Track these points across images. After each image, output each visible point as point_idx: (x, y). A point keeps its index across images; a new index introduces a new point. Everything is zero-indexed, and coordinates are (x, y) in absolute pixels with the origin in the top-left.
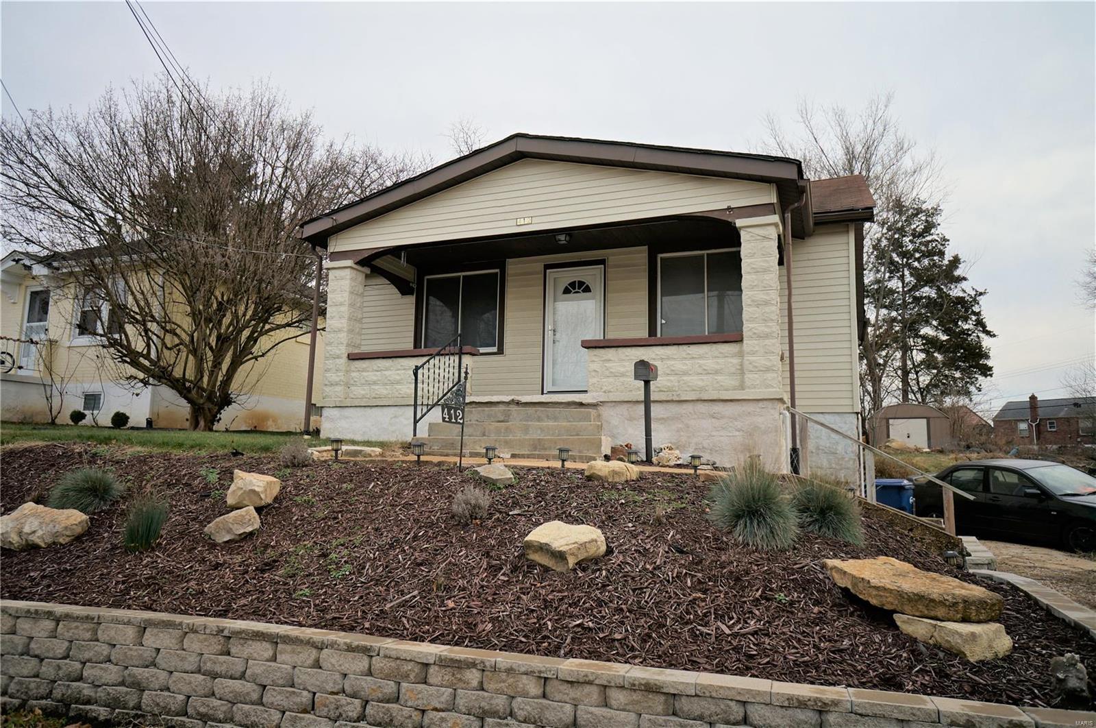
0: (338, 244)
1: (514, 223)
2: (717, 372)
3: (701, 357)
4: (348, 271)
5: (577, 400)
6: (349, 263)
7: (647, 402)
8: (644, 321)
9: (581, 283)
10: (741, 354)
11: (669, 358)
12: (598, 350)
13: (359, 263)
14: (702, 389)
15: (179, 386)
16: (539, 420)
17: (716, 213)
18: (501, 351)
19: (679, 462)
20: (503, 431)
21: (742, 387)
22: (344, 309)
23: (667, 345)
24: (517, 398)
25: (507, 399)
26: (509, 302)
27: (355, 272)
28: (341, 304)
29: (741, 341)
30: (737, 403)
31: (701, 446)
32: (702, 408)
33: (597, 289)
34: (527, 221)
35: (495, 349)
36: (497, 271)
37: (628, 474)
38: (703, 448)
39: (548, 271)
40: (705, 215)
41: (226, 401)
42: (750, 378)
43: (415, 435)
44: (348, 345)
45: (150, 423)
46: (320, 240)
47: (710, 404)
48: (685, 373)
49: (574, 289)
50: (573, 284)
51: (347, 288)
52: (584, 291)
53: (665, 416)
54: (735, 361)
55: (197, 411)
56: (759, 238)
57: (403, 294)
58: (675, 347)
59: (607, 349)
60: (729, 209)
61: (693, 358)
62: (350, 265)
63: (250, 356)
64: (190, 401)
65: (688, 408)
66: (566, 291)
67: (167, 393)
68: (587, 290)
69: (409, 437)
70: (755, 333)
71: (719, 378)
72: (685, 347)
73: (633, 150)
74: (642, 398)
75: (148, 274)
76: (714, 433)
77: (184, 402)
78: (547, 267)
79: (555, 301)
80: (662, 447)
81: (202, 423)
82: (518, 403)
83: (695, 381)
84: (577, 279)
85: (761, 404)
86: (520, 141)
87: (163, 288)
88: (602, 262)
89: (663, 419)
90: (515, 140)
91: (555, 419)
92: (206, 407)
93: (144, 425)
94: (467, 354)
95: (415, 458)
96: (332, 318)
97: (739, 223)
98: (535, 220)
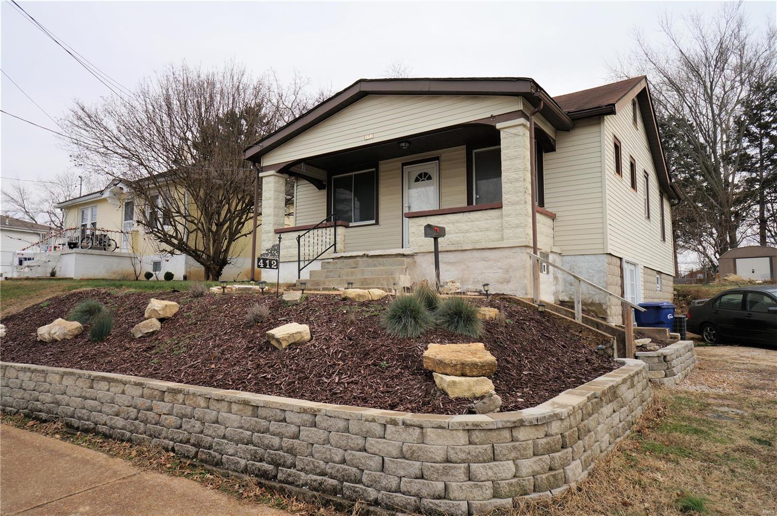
0: (266, 162)
1: (363, 138)
2: (487, 230)
3: (477, 220)
4: (273, 177)
5: (401, 253)
6: (272, 172)
7: (436, 252)
8: (465, 197)
9: (426, 174)
10: (501, 217)
11: (457, 222)
12: (415, 219)
13: (279, 172)
14: (478, 242)
15: (194, 254)
17: (484, 120)
18: (377, 223)
19: (458, 291)
20: (350, 274)
21: (502, 239)
22: (271, 201)
23: (456, 213)
24: (367, 253)
25: (361, 253)
26: (382, 190)
27: (277, 178)
28: (270, 199)
29: (502, 207)
30: (498, 250)
31: (476, 280)
32: (476, 254)
33: (435, 177)
34: (371, 136)
35: (373, 222)
36: (374, 169)
37: (370, 296)
38: (478, 281)
39: (404, 167)
40: (477, 122)
41: (224, 262)
42: (507, 232)
43: (299, 278)
44: (275, 224)
45: (185, 278)
46: (256, 159)
47: (482, 251)
48: (467, 231)
49: (422, 178)
50: (420, 175)
51: (273, 189)
52: (428, 179)
53: (454, 261)
54: (498, 221)
55: (208, 269)
56: (511, 135)
57: (319, 189)
58: (461, 214)
59: (420, 218)
60: (492, 117)
61: (472, 221)
62: (273, 173)
64: (202, 264)
65: (468, 254)
66: (417, 180)
67: (192, 260)
68: (430, 178)
69: (294, 280)
70: (509, 202)
71: (489, 233)
72: (467, 214)
73: (428, 83)
74: (433, 250)
75: (176, 188)
76: (484, 271)
77: (198, 264)
78: (404, 165)
79: (409, 189)
80: (448, 281)
81: (211, 277)
82: (368, 256)
83: (473, 236)
84: (423, 171)
85: (514, 250)
86: (363, 84)
87: (184, 195)
88: (437, 158)
89: (453, 263)
90: (359, 84)
92: (211, 266)
93: (182, 279)
94: (339, 226)
96: (265, 207)
97: (499, 126)
98: (375, 136)
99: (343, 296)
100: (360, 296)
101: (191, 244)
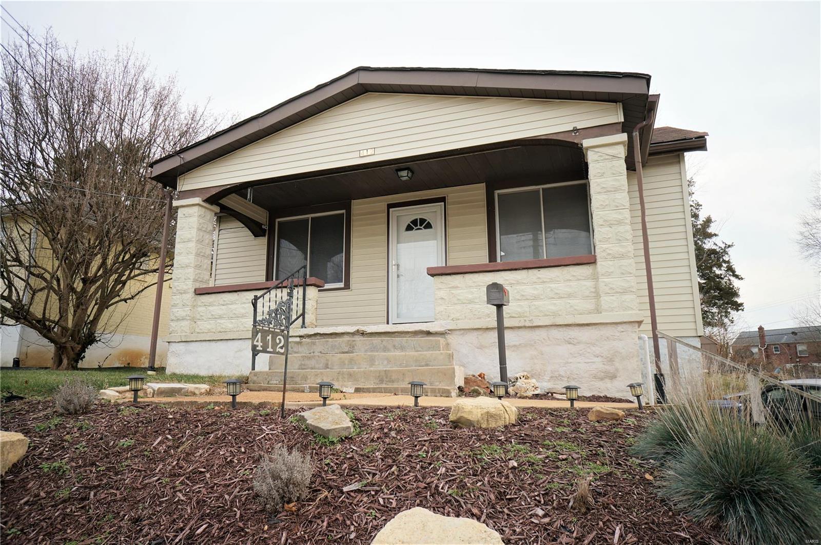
0: (186, 184)
1: (357, 155)
2: (570, 296)
3: (552, 281)
4: (196, 209)
5: (425, 329)
6: (197, 200)
7: (501, 329)
8: (485, 253)
9: (422, 221)
10: (595, 277)
11: (518, 283)
12: (444, 278)
13: (206, 201)
14: (555, 314)
15: (42, 326)
16: (385, 349)
17: (560, 135)
18: (347, 286)
19: (536, 392)
20: (346, 362)
21: (598, 311)
22: (192, 245)
23: (516, 270)
24: (362, 328)
25: (352, 329)
26: (354, 241)
27: (204, 210)
28: (189, 241)
29: (595, 262)
30: (594, 327)
31: (556, 374)
32: (555, 332)
33: (438, 225)
34: (370, 152)
35: (342, 285)
36: (344, 211)
37: (507, 416)
38: (560, 375)
39: (391, 210)
40: (550, 137)
41: (91, 339)
42: (605, 300)
43: (253, 368)
44: (195, 281)
45: (17, 363)
46: (169, 180)
47: (565, 329)
48: (536, 298)
49: (416, 225)
50: (415, 222)
51: (195, 225)
52: (426, 227)
53: (517, 343)
54: (589, 284)
55: (61, 349)
56: (607, 157)
57: (255, 237)
58: (524, 272)
59: (454, 276)
60: (575, 130)
61: (544, 282)
62: (197, 202)
63: (117, 299)
64: (52, 340)
65: (542, 333)
66: (409, 228)
67: (33, 335)
68: (429, 226)
69: (246, 370)
70: (609, 254)
71: (572, 301)
72: (535, 271)
73: (475, 76)
74: (495, 324)
75: (16, 222)
76: (570, 360)
77: (46, 341)
78: (390, 206)
80: (518, 376)
81: (65, 361)
82: (363, 334)
83: (547, 305)
84: (418, 217)
85: (620, 328)
86: (362, 74)
87: (30, 234)
88: (443, 199)
89: (515, 346)
90: (357, 73)
91: (402, 348)
92: (68, 345)
93: (11, 365)
94: (311, 285)
95: (230, 399)
96: (180, 254)
97: (586, 143)
98: (378, 151)
99: (452, 417)
100: (489, 416)
101: (37, 310)
